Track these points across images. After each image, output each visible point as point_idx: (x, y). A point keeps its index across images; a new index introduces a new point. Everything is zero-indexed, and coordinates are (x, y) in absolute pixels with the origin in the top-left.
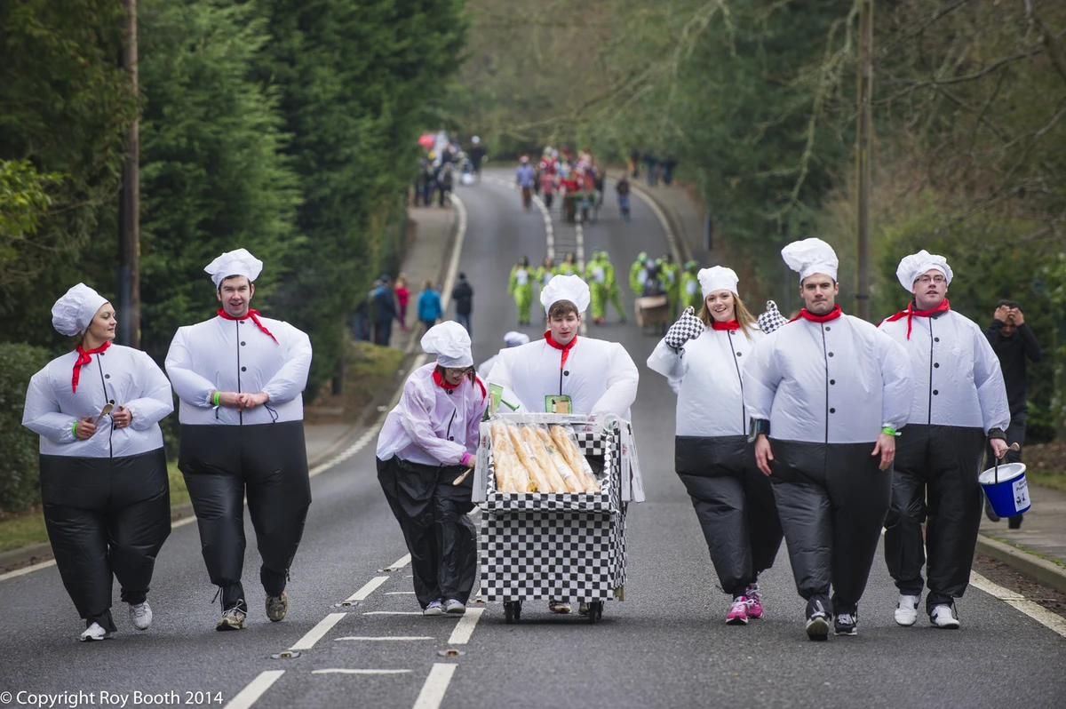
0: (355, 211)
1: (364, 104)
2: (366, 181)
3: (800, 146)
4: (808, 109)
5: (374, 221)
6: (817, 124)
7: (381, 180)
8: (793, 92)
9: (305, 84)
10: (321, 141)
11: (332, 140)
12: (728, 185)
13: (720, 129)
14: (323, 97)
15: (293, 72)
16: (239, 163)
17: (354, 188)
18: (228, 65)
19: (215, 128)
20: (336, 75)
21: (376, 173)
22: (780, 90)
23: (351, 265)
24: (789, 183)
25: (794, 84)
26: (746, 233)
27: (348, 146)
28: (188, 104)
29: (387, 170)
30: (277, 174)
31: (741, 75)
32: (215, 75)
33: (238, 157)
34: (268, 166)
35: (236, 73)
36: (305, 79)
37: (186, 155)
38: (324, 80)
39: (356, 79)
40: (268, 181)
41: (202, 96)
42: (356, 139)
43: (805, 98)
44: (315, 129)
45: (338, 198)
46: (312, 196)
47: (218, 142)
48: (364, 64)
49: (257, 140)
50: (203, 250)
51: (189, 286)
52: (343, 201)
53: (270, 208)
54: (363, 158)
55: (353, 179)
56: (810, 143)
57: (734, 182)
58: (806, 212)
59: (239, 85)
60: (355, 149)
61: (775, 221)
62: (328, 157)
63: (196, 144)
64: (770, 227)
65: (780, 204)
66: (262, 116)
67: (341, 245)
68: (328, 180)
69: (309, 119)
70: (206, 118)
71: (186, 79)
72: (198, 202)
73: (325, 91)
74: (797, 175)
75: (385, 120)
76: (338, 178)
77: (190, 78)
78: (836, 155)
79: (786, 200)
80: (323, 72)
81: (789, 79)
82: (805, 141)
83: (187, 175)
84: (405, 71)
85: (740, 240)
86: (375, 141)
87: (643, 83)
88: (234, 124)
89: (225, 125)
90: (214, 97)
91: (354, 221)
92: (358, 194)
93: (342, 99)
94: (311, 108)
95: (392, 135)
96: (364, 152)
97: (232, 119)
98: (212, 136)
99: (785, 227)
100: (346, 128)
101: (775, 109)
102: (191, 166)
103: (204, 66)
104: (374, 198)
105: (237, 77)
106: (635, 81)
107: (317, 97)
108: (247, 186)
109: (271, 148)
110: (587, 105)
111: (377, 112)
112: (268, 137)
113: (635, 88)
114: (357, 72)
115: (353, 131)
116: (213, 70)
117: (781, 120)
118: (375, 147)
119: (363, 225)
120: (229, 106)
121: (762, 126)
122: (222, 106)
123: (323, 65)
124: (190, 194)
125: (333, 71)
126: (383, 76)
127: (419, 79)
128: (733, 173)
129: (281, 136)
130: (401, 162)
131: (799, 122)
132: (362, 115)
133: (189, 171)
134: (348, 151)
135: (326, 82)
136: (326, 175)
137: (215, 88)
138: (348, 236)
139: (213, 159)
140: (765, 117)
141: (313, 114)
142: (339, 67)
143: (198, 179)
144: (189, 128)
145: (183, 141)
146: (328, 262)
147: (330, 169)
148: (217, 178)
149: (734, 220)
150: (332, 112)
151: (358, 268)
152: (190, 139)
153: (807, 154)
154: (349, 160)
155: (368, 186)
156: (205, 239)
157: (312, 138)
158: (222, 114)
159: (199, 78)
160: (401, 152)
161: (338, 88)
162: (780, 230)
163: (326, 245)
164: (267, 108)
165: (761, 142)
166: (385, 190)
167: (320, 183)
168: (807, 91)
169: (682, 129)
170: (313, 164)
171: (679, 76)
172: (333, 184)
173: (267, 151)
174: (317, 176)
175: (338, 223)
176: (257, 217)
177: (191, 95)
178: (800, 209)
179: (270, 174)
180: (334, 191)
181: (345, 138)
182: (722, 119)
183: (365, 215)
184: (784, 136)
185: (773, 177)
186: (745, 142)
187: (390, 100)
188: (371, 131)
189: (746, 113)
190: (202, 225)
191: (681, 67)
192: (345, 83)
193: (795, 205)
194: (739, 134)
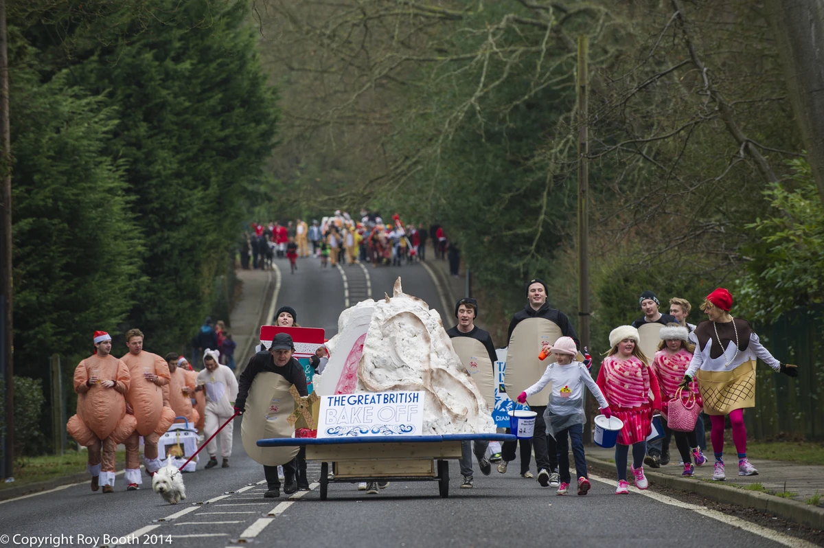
0: (190, 262)
1: (196, 179)
2: (199, 238)
3: (537, 211)
4: (541, 184)
5: (205, 269)
6: (549, 194)
7: (210, 237)
8: (529, 170)
9: (149, 163)
10: (162, 208)
11: (171, 206)
12: (482, 242)
13: (474, 199)
14: (163, 173)
15: (140, 154)
16: (95, 219)
17: (189, 243)
18: (85, 142)
19: (75, 191)
20: (174, 156)
21: (206, 232)
22: (521, 169)
23: (187, 304)
24: (529, 240)
25: (530, 163)
26: (496, 279)
27: (184, 211)
28: (54, 173)
29: (215, 230)
30: (126, 227)
31: (490, 158)
32: (75, 150)
33: (94, 214)
34: (118, 221)
35: (92, 148)
36: (149, 159)
37: (53, 213)
38: (164, 160)
39: (189, 159)
40: (118, 234)
41: (64, 167)
42: (190, 205)
43: (540, 174)
44: (158, 198)
45: (176, 252)
46: (156, 250)
47: (78, 202)
48: (196, 148)
49: (109, 201)
50: (66, 287)
51: (55, 315)
52: (181, 254)
53: (120, 254)
54: (195, 220)
55: (188, 236)
56: (544, 208)
57: (486, 239)
58: (542, 261)
59: (94, 157)
60: (190, 213)
61: (518, 269)
62: (169, 220)
63: (60, 204)
64: (514, 274)
65: (521, 256)
66: (113, 183)
67: (178, 288)
68: (168, 238)
69: (153, 190)
70: (68, 184)
71: (52, 153)
72: (62, 249)
73: (164, 170)
74: (535, 234)
75: (213, 190)
76: (177, 236)
77: (55, 152)
78: (564, 218)
79: (526, 253)
80: (164, 154)
81: (527, 159)
82: (541, 207)
83: (53, 228)
84: (229, 153)
85: (492, 285)
86: (205, 207)
87: (416, 163)
88: (90, 188)
89: (84, 189)
90: (74, 167)
91: (189, 269)
92: (192, 248)
93: (178, 175)
94: (154, 182)
95: (218, 203)
96: (197, 215)
97: (89, 185)
98: (72, 197)
99: (526, 274)
100: (182, 197)
101: (517, 184)
102: (56, 221)
103: (66, 143)
104: (205, 252)
105: (93, 152)
106: (409, 163)
107: (159, 174)
108: (102, 237)
109: (120, 207)
110: (371, 182)
111: (206, 185)
112: (117, 198)
113: (409, 168)
114: (191, 154)
115: (187, 200)
116: (74, 145)
117: (522, 191)
118: (206, 212)
119: (197, 273)
120: (87, 176)
121: (507, 196)
122: (80, 175)
123: (163, 148)
124: (55, 243)
125: (171, 153)
126: (211, 157)
127: (240, 159)
128: (485, 233)
129: (128, 198)
130: (226, 224)
131: (534, 192)
132: (195, 187)
133: (55, 225)
134: (184, 215)
135: (166, 162)
136: (166, 234)
137: (75, 160)
138: (184, 281)
139: (74, 215)
140: (509, 189)
141: (155, 186)
142: (176, 150)
143: (61, 231)
144: (54, 191)
145: (50, 201)
146: (169, 302)
147: (170, 230)
148: (77, 230)
149: (486, 269)
150: (171, 185)
151: (192, 307)
152: (55, 200)
153: (542, 217)
154: (184, 222)
155: (200, 242)
156: (67, 279)
157: (156, 205)
158: (81, 180)
159: (62, 152)
160: (226, 216)
161: (175, 166)
162: (522, 276)
163: (167, 288)
164: (117, 177)
165: (506, 209)
166: (214, 246)
167: (162, 240)
168: (542, 168)
169: (445, 199)
170: (156, 225)
171: (443, 158)
172: (172, 241)
173: (116, 209)
174: (159, 235)
175: (177, 271)
176: (110, 261)
177: (56, 166)
178: (537, 260)
179: (119, 227)
180: (173, 246)
181: (181, 205)
182: (476, 191)
183: (198, 265)
184: (524, 203)
185: (516, 236)
186: (494, 209)
187: (216, 176)
188: (202, 199)
189: (494, 187)
190: (65, 267)
191: (443, 152)
192: (181, 162)
193: (533, 256)
194: (489, 203)
